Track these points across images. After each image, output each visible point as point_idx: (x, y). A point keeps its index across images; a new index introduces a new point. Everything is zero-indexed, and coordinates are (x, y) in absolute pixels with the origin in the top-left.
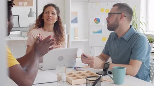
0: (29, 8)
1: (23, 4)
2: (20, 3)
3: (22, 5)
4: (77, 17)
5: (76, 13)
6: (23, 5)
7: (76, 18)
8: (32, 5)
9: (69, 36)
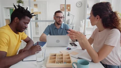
8: (70, 11)
9: (85, 25)
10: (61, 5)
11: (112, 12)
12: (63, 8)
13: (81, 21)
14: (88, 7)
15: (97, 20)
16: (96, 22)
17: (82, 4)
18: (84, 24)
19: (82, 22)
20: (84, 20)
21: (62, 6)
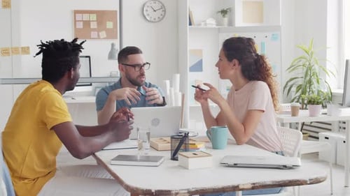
0: (109, 42)
1: (98, 35)
2: (92, 33)
3: (96, 36)
4: (201, 60)
5: (201, 51)
6: (99, 38)
7: (200, 63)
8: (116, 38)
9: (183, 96)
10: (76, 12)
11: (257, 55)
12: (87, 23)
13: (168, 82)
14: (190, 24)
15: (233, 69)
16: (232, 72)
17: (165, 11)
18: (181, 90)
19: (171, 86)
20: (178, 76)
21: (79, 17)
